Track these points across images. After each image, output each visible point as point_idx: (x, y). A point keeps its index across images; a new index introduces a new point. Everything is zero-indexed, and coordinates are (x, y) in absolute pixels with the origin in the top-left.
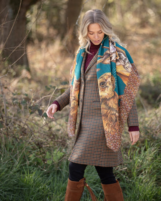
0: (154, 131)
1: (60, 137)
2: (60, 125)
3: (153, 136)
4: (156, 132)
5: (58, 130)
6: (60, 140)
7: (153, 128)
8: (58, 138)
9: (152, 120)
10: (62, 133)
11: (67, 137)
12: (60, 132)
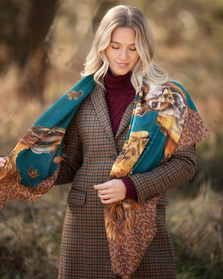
0: (187, 243)
1: (11, 252)
2: (12, 228)
3: (184, 250)
4: (192, 244)
5: (9, 239)
6: (11, 258)
7: (187, 236)
8: (8, 254)
9: (185, 222)
10: (15, 244)
11: (24, 252)
12: (12, 243)
